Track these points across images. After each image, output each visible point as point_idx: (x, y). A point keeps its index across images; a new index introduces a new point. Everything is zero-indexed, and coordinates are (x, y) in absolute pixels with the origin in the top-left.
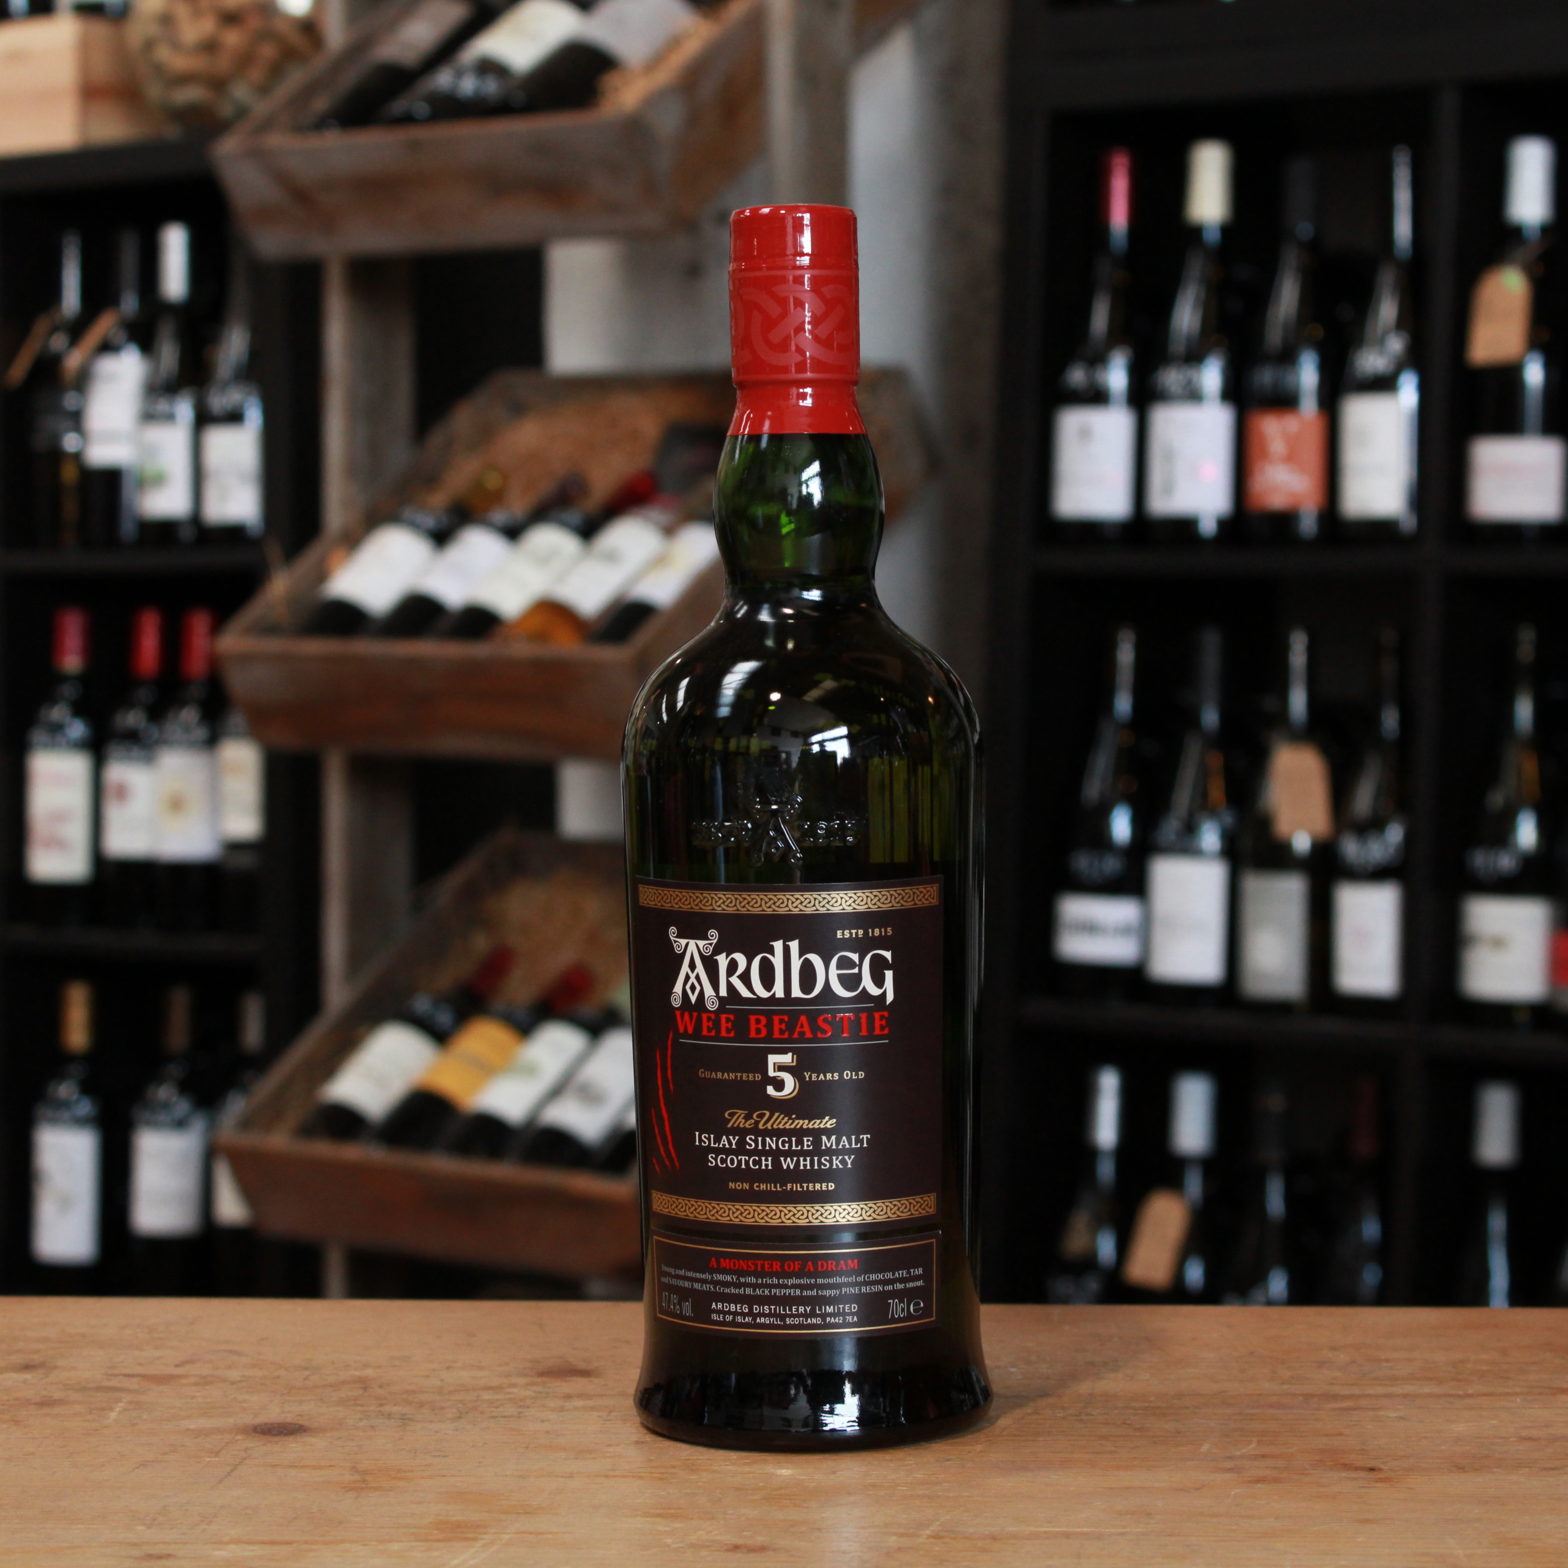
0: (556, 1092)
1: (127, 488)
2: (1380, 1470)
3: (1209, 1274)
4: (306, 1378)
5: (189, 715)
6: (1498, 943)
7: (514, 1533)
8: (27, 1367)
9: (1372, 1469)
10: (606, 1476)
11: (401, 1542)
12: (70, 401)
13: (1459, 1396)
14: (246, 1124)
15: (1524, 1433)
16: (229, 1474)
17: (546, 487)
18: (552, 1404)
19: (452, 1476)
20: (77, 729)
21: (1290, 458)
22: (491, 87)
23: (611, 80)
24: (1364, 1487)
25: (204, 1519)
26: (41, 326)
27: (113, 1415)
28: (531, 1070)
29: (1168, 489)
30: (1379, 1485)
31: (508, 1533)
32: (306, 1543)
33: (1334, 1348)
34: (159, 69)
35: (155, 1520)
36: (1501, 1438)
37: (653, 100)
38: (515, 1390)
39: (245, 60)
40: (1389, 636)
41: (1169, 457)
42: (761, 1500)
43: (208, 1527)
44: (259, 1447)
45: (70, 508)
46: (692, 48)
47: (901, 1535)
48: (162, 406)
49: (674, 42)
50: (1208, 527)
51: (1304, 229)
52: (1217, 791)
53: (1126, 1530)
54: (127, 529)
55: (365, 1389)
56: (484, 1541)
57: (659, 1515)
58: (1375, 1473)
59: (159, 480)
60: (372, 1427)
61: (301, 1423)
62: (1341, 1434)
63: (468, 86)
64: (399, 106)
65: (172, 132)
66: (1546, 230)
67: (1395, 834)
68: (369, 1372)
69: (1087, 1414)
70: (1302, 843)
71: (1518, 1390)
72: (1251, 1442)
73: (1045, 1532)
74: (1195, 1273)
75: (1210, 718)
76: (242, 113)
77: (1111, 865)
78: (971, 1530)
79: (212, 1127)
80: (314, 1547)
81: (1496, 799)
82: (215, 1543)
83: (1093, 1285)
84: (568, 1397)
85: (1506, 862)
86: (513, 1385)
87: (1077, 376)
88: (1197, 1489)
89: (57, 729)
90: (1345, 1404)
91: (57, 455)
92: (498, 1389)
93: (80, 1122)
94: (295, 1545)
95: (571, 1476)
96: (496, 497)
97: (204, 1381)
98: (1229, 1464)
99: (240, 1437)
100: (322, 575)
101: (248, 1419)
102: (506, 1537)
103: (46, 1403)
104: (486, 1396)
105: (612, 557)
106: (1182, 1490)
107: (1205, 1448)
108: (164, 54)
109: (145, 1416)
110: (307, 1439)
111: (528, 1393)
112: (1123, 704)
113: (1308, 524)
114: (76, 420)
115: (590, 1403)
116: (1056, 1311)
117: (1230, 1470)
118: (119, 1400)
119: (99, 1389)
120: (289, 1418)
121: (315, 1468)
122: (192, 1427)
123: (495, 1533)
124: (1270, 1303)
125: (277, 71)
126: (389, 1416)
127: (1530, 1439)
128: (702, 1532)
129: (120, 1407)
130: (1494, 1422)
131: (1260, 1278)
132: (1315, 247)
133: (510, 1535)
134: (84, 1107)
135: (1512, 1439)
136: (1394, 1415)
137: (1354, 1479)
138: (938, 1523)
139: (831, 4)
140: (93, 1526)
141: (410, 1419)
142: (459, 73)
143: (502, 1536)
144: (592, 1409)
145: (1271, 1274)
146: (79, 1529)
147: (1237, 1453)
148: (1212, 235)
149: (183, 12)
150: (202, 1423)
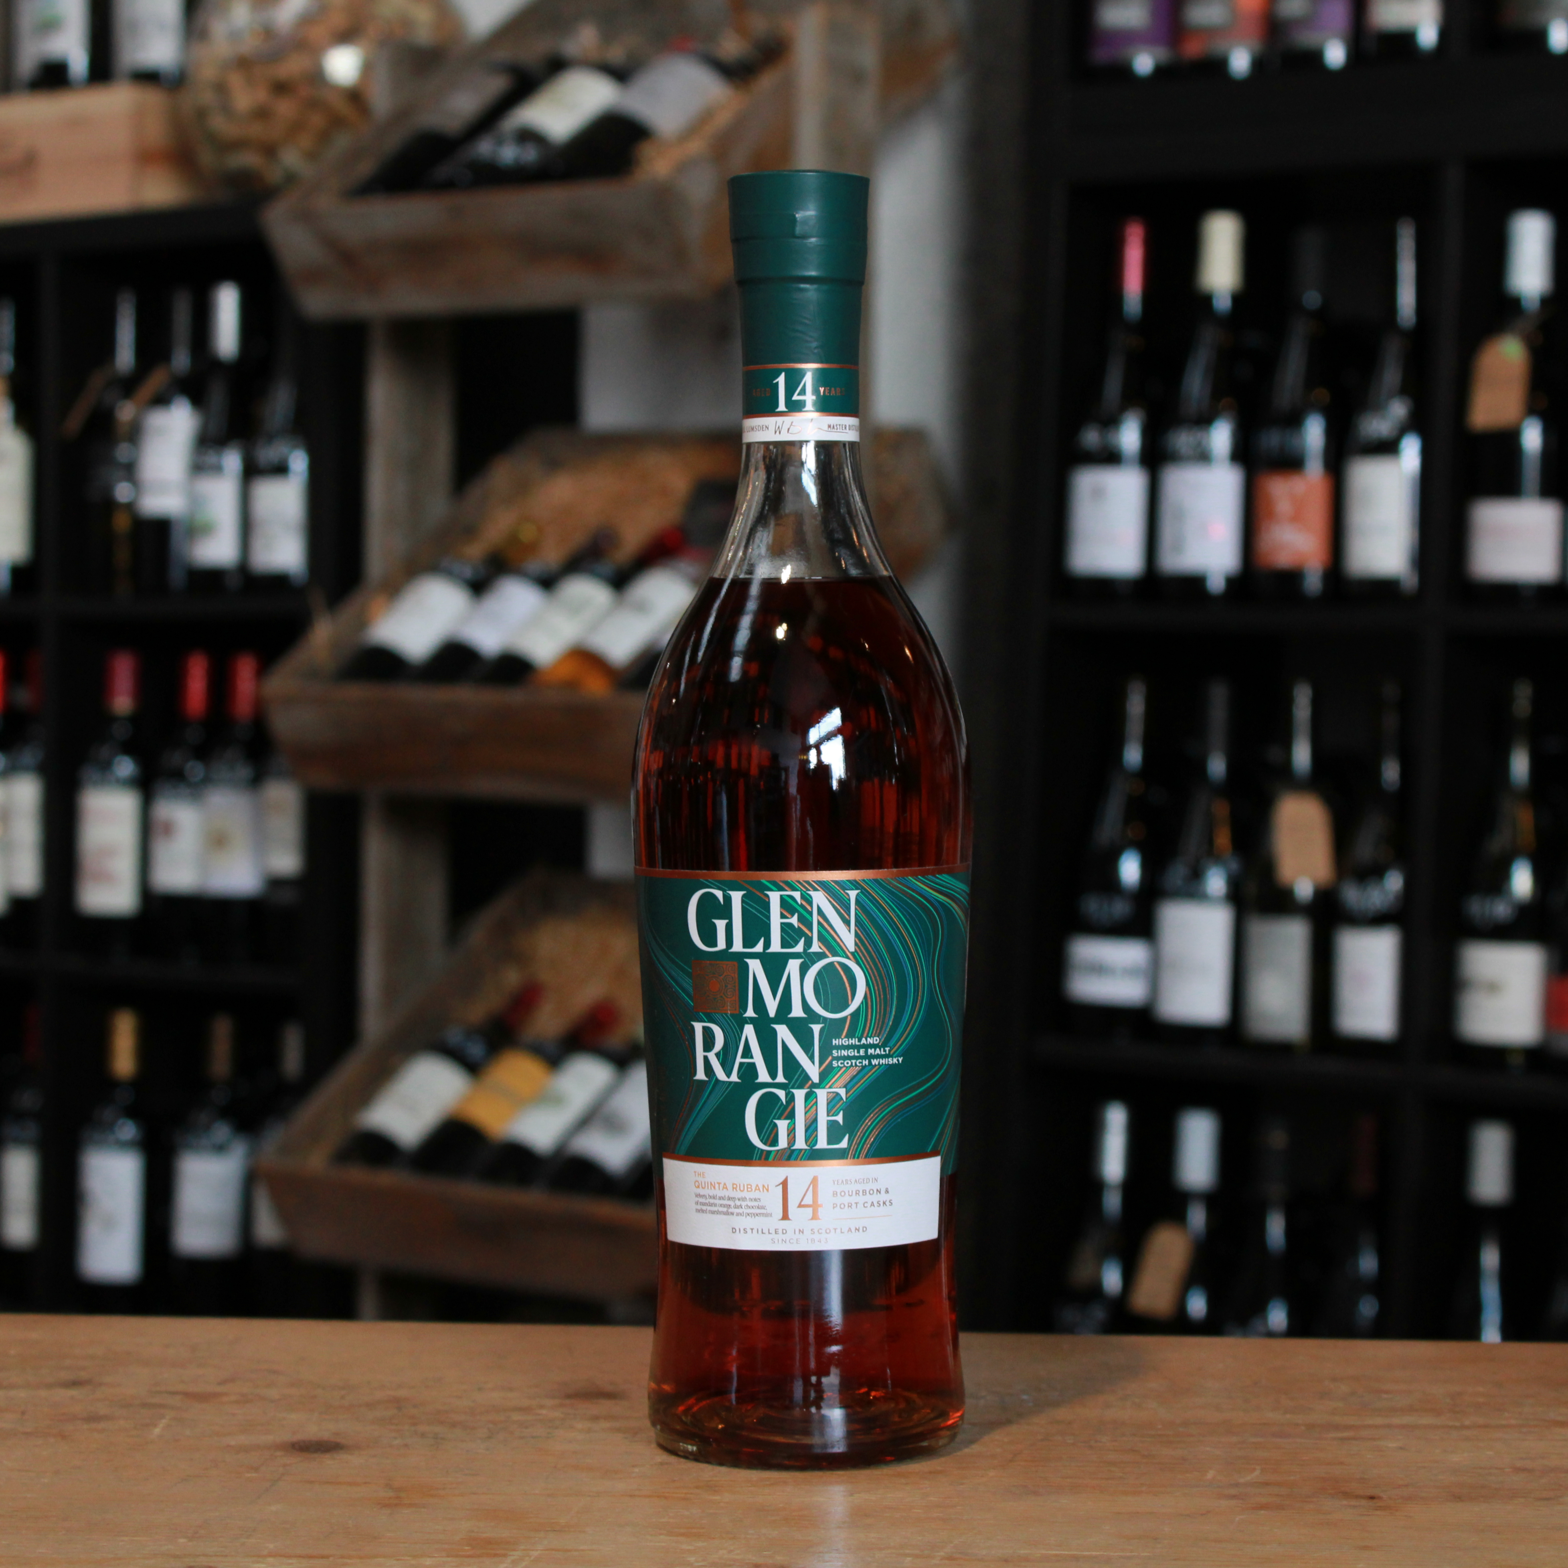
0: (584, 1122)
1: (177, 536)
2: (1379, 1498)
3: (1212, 1303)
4: (343, 1397)
5: (234, 755)
6: (1493, 988)
7: (542, 1550)
8: (75, 1384)
9: (1372, 1498)
10: (631, 1496)
11: (435, 1557)
12: (122, 452)
13: (1455, 1428)
14: (288, 1150)
15: (1519, 1464)
16: (268, 1490)
17: (578, 539)
18: (579, 1426)
19: (483, 1493)
20: (125, 767)
21: (1297, 518)
22: (530, 155)
23: (646, 150)
24: (1363, 1515)
25: (244, 1533)
26: (97, 381)
27: (157, 1431)
28: (558, 1101)
29: (1178, 547)
30: (1378, 1513)
31: (537, 1550)
32: (342, 1557)
33: (1335, 1380)
34: (211, 137)
35: (196, 1532)
36: (1496, 1468)
37: (683, 167)
38: (544, 1412)
39: (296, 128)
40: (1390, 691)
41: (1179, 515)
42: (780, 1520)
43: (247, 1540)
44: (299, 1464)
45: (122, 556)
46: (723, 119)
47: (916, 1556)
48: (211, 458)
49: (705, 117)
50: (1216, 584)
51: (1312, 298)
52: (1223, 839)
53: (1133, 1554)
54: (177, 577)
55: (399, 1408)
56: (512, 1558)
57: (683, 1535)
58: (1375, 1501)
59: (207, 530)
60: (406, 1445)
61: (338, 1440)
62: (1342, 1463)
63: (508, 154)
64: (444, 171)
65: (222, 196)
66: (1546, 301)
67: (1394, 882)
68: (402, 1393)
69: (1097, 1441)
70: (1304, 889)
71: (1513, 1422)
72: (1254, 1470)
73: (1056, 1555)
74: (1197, 1305)
75: (1217, 766)
76: (291, 179)
77: (1120, 909)
78: (984, 1552)
79: (253, 1153)
80: (349, 1561)
81: (1497, 844)
82: (254, 1556)
83: (1099, 1313)
84: (596, 1418)
85: (1501, 910)
86: (542, 1407)
87: (1091, 437)
88: (1202, 1515)
89: (106, 767)
90: (1346, 1434)
91: (109, 505)
92: (527, 1410)
93: (123, 1145)
94: (331, 1559)
95: (598, 1495)
96: (531, 548)
97: (245, 1400)
98: (1233, 1491)
99: (278, 1453)
100: (362, 623)
101: (287, 1437)
102: (536, 1553)
103: (92, 1418)
104: (516, 1417)
105: (642, 608)
106: (1189, 1515)
107: (1210, 1475)
108: (219, 124)
109: (187, 1432)
110: (344, 1456)
111: (557, 1414)
112: (1133, 755)
113: (1313, 582)
114: (130, 471)
115: (615, 1425)
116: (1064, 1341)
117: (1234, 1497)
118: (163, 1416)
119: (144, 1405)
120: (327, 1435)
121: (351, 1484)
122: (233, 1443)
123: (524, 1550)
124: (1271, 1335)
125: (325, 137)
126: (423, 1435)
127: (1524, 1470)
128: (725, 1552)
129: (163, 1423)
130: (1490, 1453)
131: (1260, 1309)
132: (1320, 315)
133: (539, 1552)
134: (128, 1130)
135: (1507, 1470)
136: (1394, 1445)
137: (1355, 1507)
138: (952, 1545)
139: (857, 77)
140: (136, 1538)
141: (443, 1439)
142: (500, 142)
143: (532, 1553)
144: (618, 1430)
145: (1270, 1306)
146: (123, 1541)
147: (1242, 1480)
148: (1223, 303)
149: (236, 81)
150: (242, 1439)
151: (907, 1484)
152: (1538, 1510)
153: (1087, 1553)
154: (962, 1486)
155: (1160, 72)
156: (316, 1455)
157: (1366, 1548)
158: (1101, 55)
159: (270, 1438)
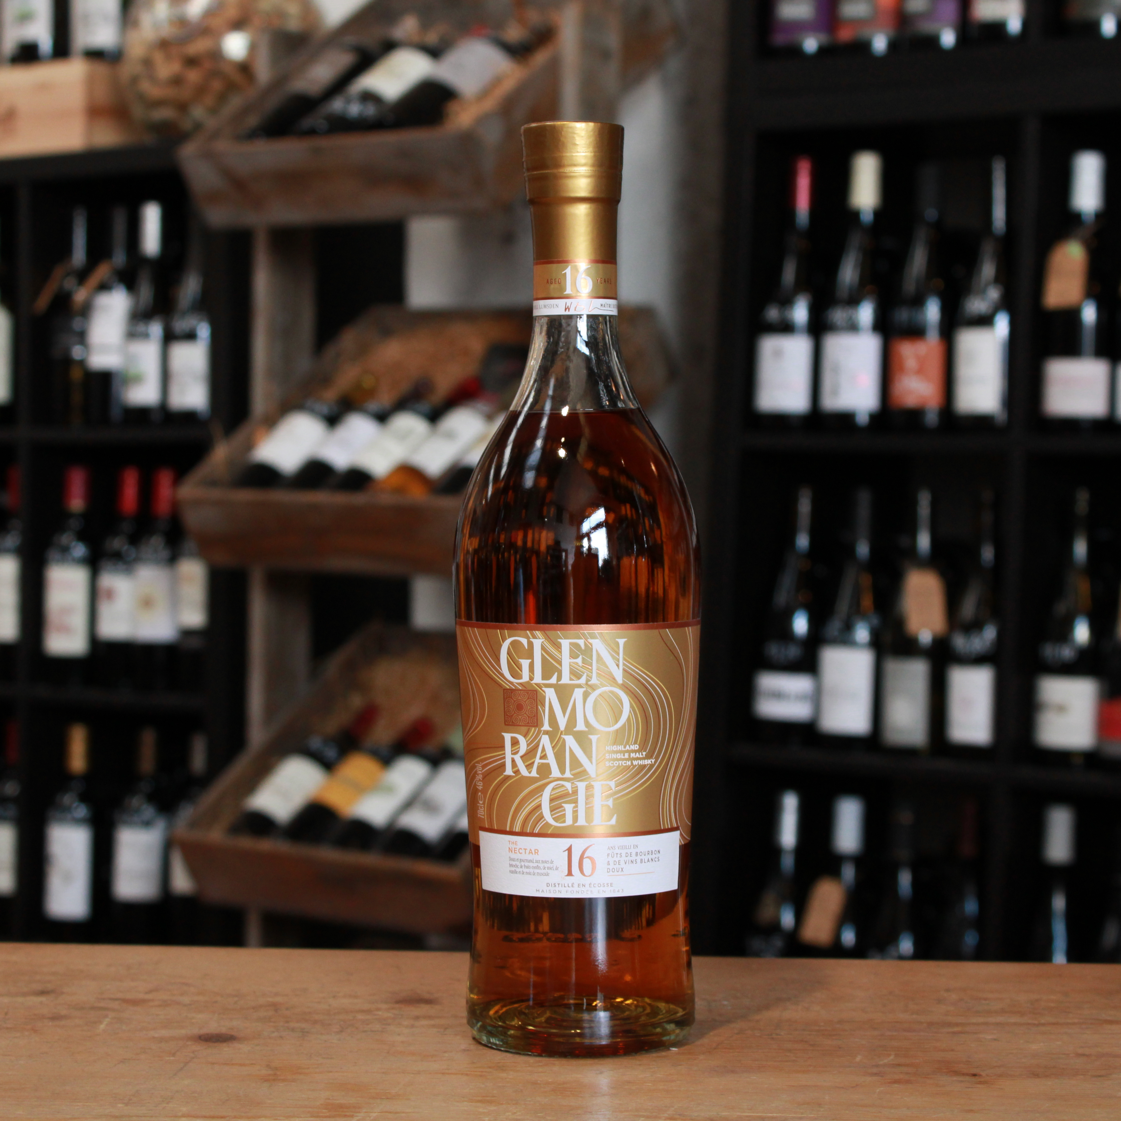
0: (409, 804)
1: (115, 384)
2: (980, 1075)
3: (859, 936)
4: (236, 1003)
5: (157, 541)
6: (1061, 709)
7: (379, 1112)
8: (43, 993)
9: (974, 1075)
10: (443, 1073)
11: (301, 1117)
12: (76, 324)
13: (1034, 1024)
14: (194, 824)
15: (1080, 1051)
16: (182, 1069)
17: (405, 387)
18: (406, 1023)
19: (336, 1072)
20: (80, 550)
21: (920, 371)
22: (371, 110)
23: (453, 107)
24: (969, 1087)
25: (164, 1100)
26: (58, 272)
27: (102, 1026)
28: (389, 790)
29: (835, 392)
30: (978, 1086)
31: (375, 1112)
32: (235, 1117)
33: (948, 990)
34: (141, 97)
35: (130, 1100)
36: (1065, 1054)
37: (482, 120)
38: (380, 1013)
39: (201, 90)
40: (987, 496)
41: (836, 370)
42: (550, 1091)
43: (167, 1105)
44: (204, 1051)
45: (77, 398)
46: (509, 85)
47: (648, 1117)
48: (141, 328)
49: (497, 81)
50: (862, 419)
51: (931, 214)
52: (867, 601)
53: (803, 1115)
54: (116, 413)
55: (276, 1011)
57: (479, 1101)
58: (977, 1077)
59: (137, 379)
60: (281, 1037)
61: (233, 1033)
62: (953, 1050)
63: (355, 109)
64: (307, 122)
65: (149, 139)
66: (1099, 216)
67: (990, 633)
68: (278, 999)
69: (777, 1034)
70: (925, 637)
71: (1076, 1021)
72: (890, 1055)
73: (748, 1116)
74: (849, 937)
75: (863, 549)
76: (198, 127)
77: (793, 652)
78: (696, 1114)
79: (170, 827)
81: (1061, 608)
82: (172, 1117)
83: (778, 943)
84: (417, 1018)
85: (1067, 653)
86: (378, 1009)
87: (773, 314)
88: (853, 1087)
89: (65, 550)
90: (956, 1029)
91: (68, 362)
92: (368, 1012)
93: (78, 821)
95: (419, 1073)
96: (370, 393)
97: (165, 1004)
98: (875, 1070)
99: (189, 1043)
100: (250, 446)
101: (195, 1031)
102: (374, 1115)
103: (56, 1018)
104: (360, 1016)
105: (450, 436)
106: (843, 1088)
107: (858, 1058)
108: (147, 87)
109: (124, 1027)
110: (236, 1045)
111: (389, 1015)
112: (803, 541)
113: (932, 418)
114: (82, 337)
115: (432, 1022)
116: (753, 963)
117: (876, 1074)
118: (106, 1016)
119: (93, 1008)
120: (224, 1030)
121: (241, 1065)
122: (156, 1035)
123: (366, 1112)
124: (902, 958)
125: (222, 98)
126: (293, 1030)
127: (1083, 1055)
128: (510, 1114)
129: (107, 1021)
130: (1059, 1043)
131: (893, 939)
132: (938, 226)
133: (376, 1114)
134: (82, 811)
135: (1071, 1055)
136: (990, 1037)
137: (962, 1081)
138: (673, 1109)
139: (605, 55)
140: (87, 1104)
141: (307, 1032)
142: (348, 101)
143: (372, 1114)
144: (434, 1026)
145: (901, 937)
146: (78, 1106)
147: (881, 1063)
148: (867, 216)
149: (159, 58)
150: (164, 1033)
151: (640, 1065)
152: (1095, 1084)
153: (770, 1115)
154: (680, 1067)
155: (823, 51)
156: (216, 1044)
157: (971, 1111)
158: (779, 39)
159: (183, 1032)
